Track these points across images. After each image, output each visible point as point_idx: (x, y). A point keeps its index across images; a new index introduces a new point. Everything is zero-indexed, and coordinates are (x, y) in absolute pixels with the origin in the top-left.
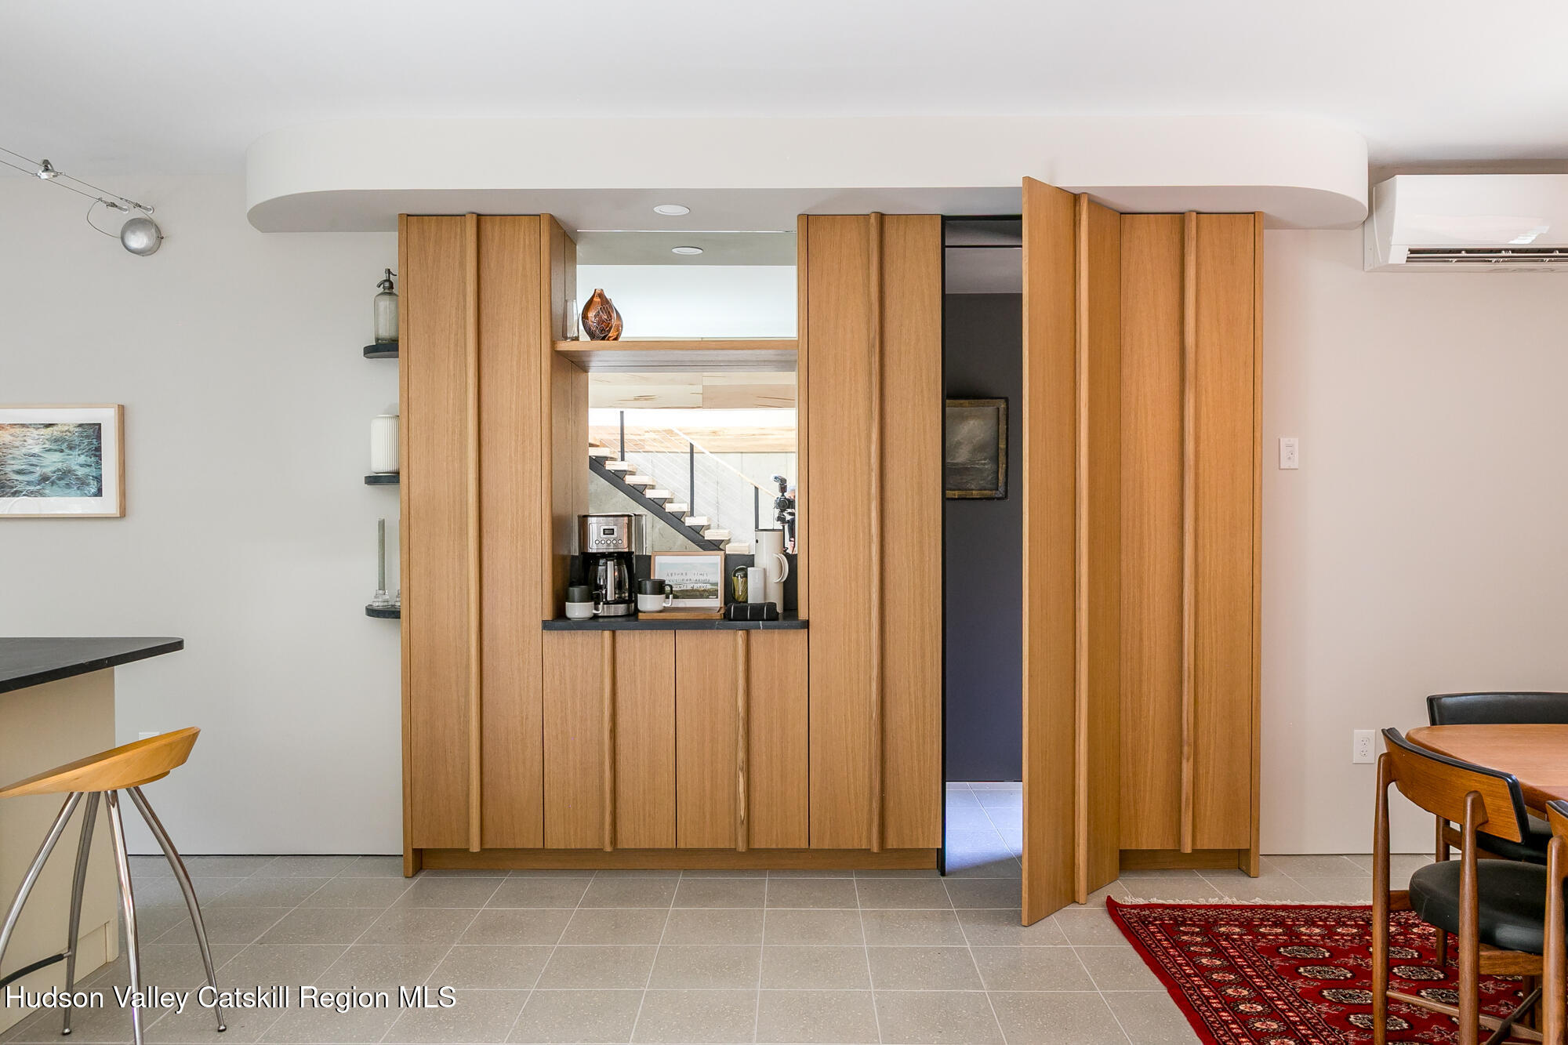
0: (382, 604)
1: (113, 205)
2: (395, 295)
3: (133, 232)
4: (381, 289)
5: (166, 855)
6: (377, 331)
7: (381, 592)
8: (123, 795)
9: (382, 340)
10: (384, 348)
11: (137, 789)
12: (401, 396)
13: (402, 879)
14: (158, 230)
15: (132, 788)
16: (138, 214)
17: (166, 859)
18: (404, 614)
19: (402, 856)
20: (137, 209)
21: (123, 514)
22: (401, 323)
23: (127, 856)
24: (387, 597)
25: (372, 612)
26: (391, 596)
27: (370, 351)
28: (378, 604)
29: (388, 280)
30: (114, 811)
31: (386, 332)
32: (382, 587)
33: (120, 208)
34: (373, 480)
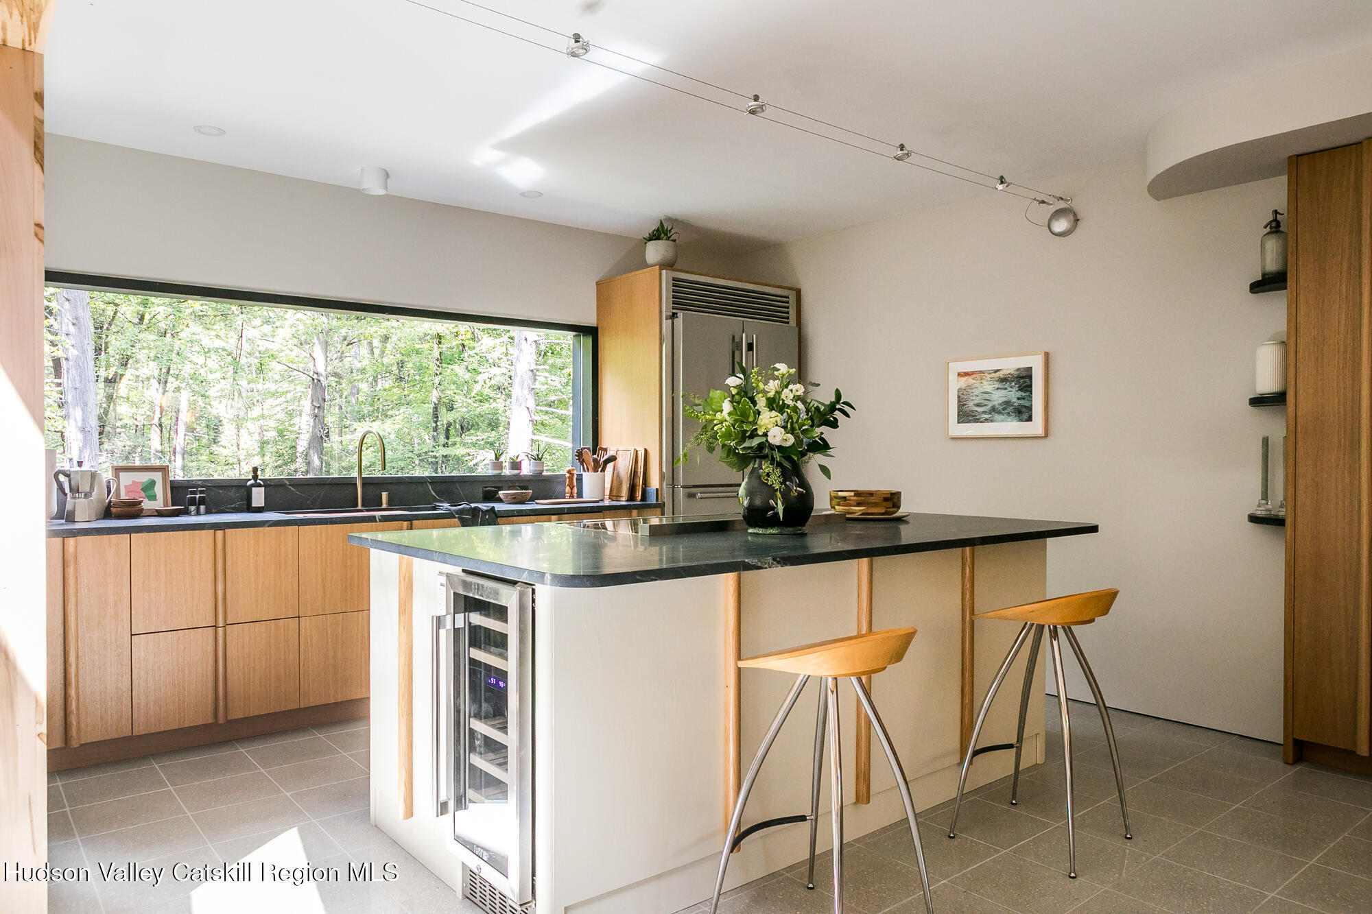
0: (1264, 513)
1: (1043, 202)
2: (1282, 232)
3: (1057, 220)
4: (1268, 229)
5: (1097, 705)
6: (1263, 266)
7: (1264, 501)
8: (1061, 632)
9: (1268, 274)
10: (1268, 283)
11: (1070, 629)
12: (1289, 321)
13: (1282, 765)
14: (1075, 214)
15: (1066, 627)
16: (1062, 205)
17: (1096, 710)
18: (1289, 521)
19: (1282, 745)
20: (1061, 201)
21: (1046, 435)
22: (1289, 258)
23: (1067, 699)
24: (1269, 507)
25: (1253, 519)
26: (1275, 505)
27: (1256, 287)
28: (1260, 512)
29: (1275, 220)
30: (1055, 643)
31: (1272, 266)
32: (1265, 496)
33: (1048, 204)
34: (1257, 402)
